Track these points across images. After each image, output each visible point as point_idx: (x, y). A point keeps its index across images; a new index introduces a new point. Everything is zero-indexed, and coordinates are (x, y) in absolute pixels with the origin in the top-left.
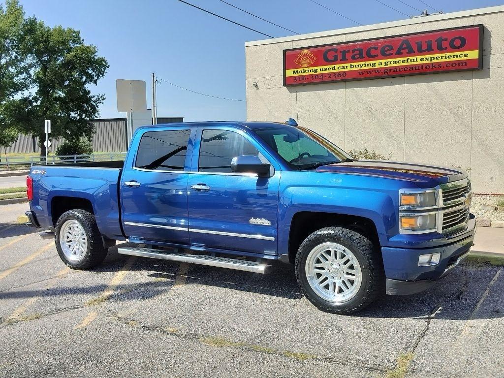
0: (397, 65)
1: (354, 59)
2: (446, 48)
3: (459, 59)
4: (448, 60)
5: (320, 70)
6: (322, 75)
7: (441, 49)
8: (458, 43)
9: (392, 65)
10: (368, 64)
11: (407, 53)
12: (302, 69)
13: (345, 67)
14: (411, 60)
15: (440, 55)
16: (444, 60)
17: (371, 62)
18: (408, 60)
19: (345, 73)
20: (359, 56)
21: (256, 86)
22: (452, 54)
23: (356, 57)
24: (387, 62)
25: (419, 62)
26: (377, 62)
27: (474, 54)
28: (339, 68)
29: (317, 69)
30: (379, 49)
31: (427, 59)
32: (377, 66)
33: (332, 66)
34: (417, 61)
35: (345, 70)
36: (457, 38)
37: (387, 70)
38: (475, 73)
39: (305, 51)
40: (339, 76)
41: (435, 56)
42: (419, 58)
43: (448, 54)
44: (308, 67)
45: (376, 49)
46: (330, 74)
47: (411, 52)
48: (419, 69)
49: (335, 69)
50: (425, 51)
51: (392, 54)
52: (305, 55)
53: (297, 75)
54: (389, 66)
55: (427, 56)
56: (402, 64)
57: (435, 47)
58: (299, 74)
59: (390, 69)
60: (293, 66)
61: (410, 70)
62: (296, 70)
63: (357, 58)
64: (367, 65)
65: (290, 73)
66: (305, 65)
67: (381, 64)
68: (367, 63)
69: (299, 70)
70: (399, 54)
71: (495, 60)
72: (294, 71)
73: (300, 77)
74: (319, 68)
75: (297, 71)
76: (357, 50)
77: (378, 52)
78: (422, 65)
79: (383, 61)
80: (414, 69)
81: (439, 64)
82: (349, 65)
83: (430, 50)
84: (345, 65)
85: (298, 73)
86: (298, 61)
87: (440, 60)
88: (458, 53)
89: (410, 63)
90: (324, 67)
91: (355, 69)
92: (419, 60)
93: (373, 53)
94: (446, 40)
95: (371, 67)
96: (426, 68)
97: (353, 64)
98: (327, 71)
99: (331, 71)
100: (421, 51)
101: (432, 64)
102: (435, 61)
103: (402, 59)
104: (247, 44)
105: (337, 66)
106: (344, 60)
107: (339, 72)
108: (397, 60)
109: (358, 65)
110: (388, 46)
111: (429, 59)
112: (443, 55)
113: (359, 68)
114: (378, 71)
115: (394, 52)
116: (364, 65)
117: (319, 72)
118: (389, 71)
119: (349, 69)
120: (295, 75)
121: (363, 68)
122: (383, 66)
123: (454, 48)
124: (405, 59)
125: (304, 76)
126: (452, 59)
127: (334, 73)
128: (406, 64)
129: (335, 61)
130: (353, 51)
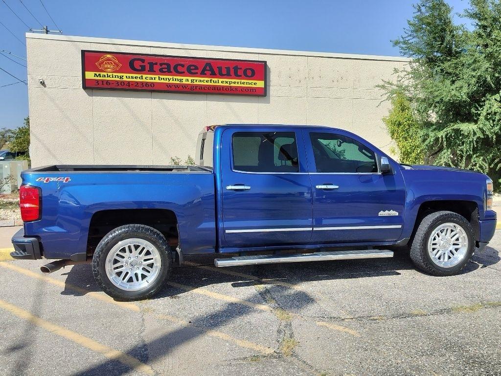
0: (202, 83)
1: (162, 72)
2: (241, 76)
3: (250, 86)
4: (242, 85)
5: (127, 77)
6: (129, 82)
7: (238, 76)
8: (249, 73)
9: (198, 83)
10: (176, 79)
11: (210, 75)
12: (105, 74)
13: (153, 79)
14: (214, 81)
15: (237, 81)
16: (239, 85)
17: (179, 78)
18: (211, 80)
19: (153, 84)
20: (166, 70)
21: (43, 83)
22: (245, 81)
23: (164, 70)
24: (194, 80)
25: (220, 84)
26: (184, 78)
27: (260, 84)
28: (147, 78)
29: (123, 76)
30: (186, 67)
31: (227, 82)
32: (184, 82)
33: (139, 76)
34: (218, 82)
35: (153, 81)
36: (249, 69)
37: (193, 87)
38: (261, 99)
39: (109, 56)
40: (147, 86)
41: (233, 80)
42: (220, 80)
43: (243, 81)
44: (112, 72)
45: (183, 66)
46: (137, 83)
47: (213, 75)
48: (220, 90)
49: (142, 79)
50: (225, 75)
51: (197, 73)
52: (109, 59)
53: (99, 78)
54: (195, 83)
55: (227, 80)
56: (206, 84)
57: (232, 73)
58: (101, 78)
59: (197, 86)
60: (94, 69)
61: (213, 89)
62: (98, 73)
63: (165, 72)
64: (174, 80)
65: (90, 75)
66: (109, 70)
67: (188, 81)
68: (175, 77)
69: (102, 74)
70: (203, 74)
71: (273, 91)
72: (95, 74)
73: (103, 81)
74: (125, 75)
75: (99, 75)
76: (164, 64)
77: (185, 69)
78: (223, 87)
79: (190, 79)
80: (216, 89)
81: (236, 88)
82: (157, 77)
83: (228, 75)
84: (153, 76)
85: (100, 76)
86: (100, 64)
87: (236, 85)
88: (250, 81)
89: (212, 84)
90: (131, 75)
91: (162, 81)
92: (221, 82)
93: (180, 69)
94: (241, 69)
95: (178, 82)
96: (226, 89)
97: (161, 77)
98: (134, 80)
99: (138, 80)
100: (222, 75)
101: (231, 87)
102: (233, 85)
103: (206, 79)
104: (28, 35)
105: (144, 76)
106: (152, 71)
107: (147, 83)
108: (202, 79)
109: (166, 79)
110: (193, 66)
111: (228, 82)
112: (239, 81)
113: (167, 82)
114: (185, 86)
115: (199, 71)
116: (172, 79)
117: (125, 79)
118: (195, 88)
119: (157, 80)
120: (96, 78)
121: (171, 81)
122: (190, 82)
123: (247, 77)
124: (209, 79)
125: (108, 81)
126: (245, 85)
127: (142, 83)
128: (209, 84)
129: (142, 70)
130: (161, 65)
